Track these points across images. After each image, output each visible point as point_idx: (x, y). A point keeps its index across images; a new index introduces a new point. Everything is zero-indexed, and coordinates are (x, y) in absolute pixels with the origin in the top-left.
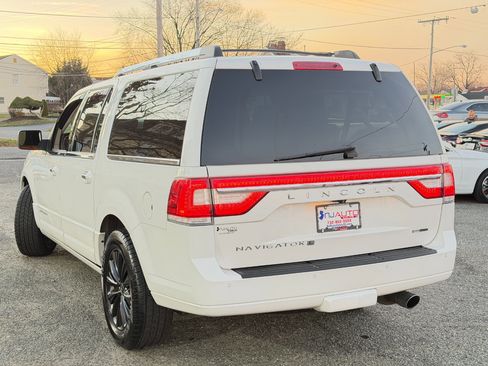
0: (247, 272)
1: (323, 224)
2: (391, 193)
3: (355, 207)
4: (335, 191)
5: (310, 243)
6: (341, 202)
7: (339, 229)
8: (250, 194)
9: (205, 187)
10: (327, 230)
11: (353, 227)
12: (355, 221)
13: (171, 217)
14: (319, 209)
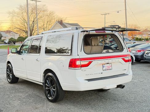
0: (89, 80)
1: (104, 69)
2: (119, 61)
3: (111, 64)
4: (107, 61)
5: (102, 73)
6: (108, 63)
7: (107, 70)
8: (88, 62)
9: (79, 60)
10: (105, 70)
11: (110, 69)
12: (111, 68)
13: (70, 68)
14: (103, 65)
